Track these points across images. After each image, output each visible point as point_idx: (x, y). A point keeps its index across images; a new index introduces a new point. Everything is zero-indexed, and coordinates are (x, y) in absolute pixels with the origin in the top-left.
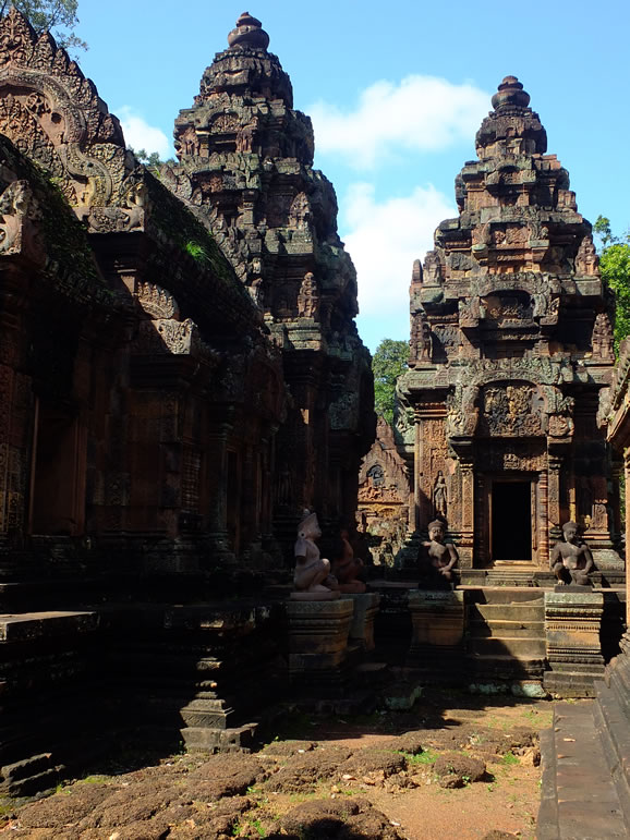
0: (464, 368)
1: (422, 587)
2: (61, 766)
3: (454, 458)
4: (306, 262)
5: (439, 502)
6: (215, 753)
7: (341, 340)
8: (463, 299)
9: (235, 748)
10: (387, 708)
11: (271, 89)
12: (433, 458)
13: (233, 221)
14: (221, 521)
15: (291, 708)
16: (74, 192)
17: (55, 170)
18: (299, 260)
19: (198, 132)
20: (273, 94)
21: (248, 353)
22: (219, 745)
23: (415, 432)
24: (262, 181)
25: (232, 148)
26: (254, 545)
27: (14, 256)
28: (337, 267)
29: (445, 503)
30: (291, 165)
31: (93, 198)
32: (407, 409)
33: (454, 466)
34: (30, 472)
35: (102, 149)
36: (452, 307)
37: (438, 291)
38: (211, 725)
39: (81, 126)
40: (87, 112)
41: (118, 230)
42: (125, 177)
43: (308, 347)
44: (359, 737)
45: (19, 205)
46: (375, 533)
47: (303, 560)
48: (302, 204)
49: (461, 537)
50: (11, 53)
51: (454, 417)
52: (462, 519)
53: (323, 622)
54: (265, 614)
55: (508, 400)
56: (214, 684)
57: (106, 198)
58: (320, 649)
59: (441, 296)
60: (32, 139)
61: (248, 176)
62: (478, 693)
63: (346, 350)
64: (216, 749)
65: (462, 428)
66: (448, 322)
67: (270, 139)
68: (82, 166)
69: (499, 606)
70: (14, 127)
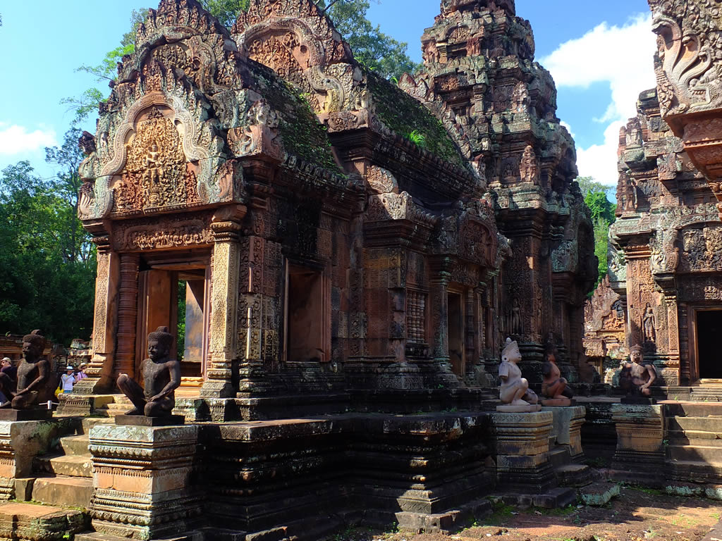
0: (663, 215)
1: (624, 402)
2: (294, 537)
3: (660, 292)
4: (527, 137)
5: (648, 330)
6: (421, 533)
7: (559, 198)
8: (661, 156)
9: (436, 530)
10: (584, 503)
11: (495, 3)
12: (641, 292)
13: (467, 110)
14: (444, 349)
15: (496, 500)
16: (318, 103)
17: (304, 88)
18: (520, 136)
19: (438, 45)
20: (497, 6)
21: (459, 215)
22: (424, 527)
23: (625, 271)
24: (489, 76)
25: (464, 53)
26: (478, 367)
27: (257, 155)
28: (554, 139)
29: (653, 330)
30: (511, 61)
31: (331, 106)
32: (619, 252)
33: (660, 298)
34: (283, 315)
35: (336, 68)
36: (651, 164)
37: (638, 152)
38: (420, 510)
39: (320, 53)
40: (325, 41)
41: (349, 128)
42: (353, 87)
43: (529, 206)
44: (546, 526)
45: (261, 117)
46: (614, 356)
47: (506, 380)
48: (521, 91)
49: (668, 359)
50: (272, 6)
51: (656, 257)
52: (668, 344)
53: (523, 430)
54: (471, 423)
55: (705, 240)
56: (423, 478)
57: (340, 105)
58: (521, 452)
59: (643, 155)
60: (288, 67)
61: (476, 74)
62: (674, 494)
63: (564, 206)
64: (421, 530)
65: (664, 266)
66: (650, 176)
67: (495, 42)
68: (322, 83)
69: (695, 418)
70: (276, 60)
